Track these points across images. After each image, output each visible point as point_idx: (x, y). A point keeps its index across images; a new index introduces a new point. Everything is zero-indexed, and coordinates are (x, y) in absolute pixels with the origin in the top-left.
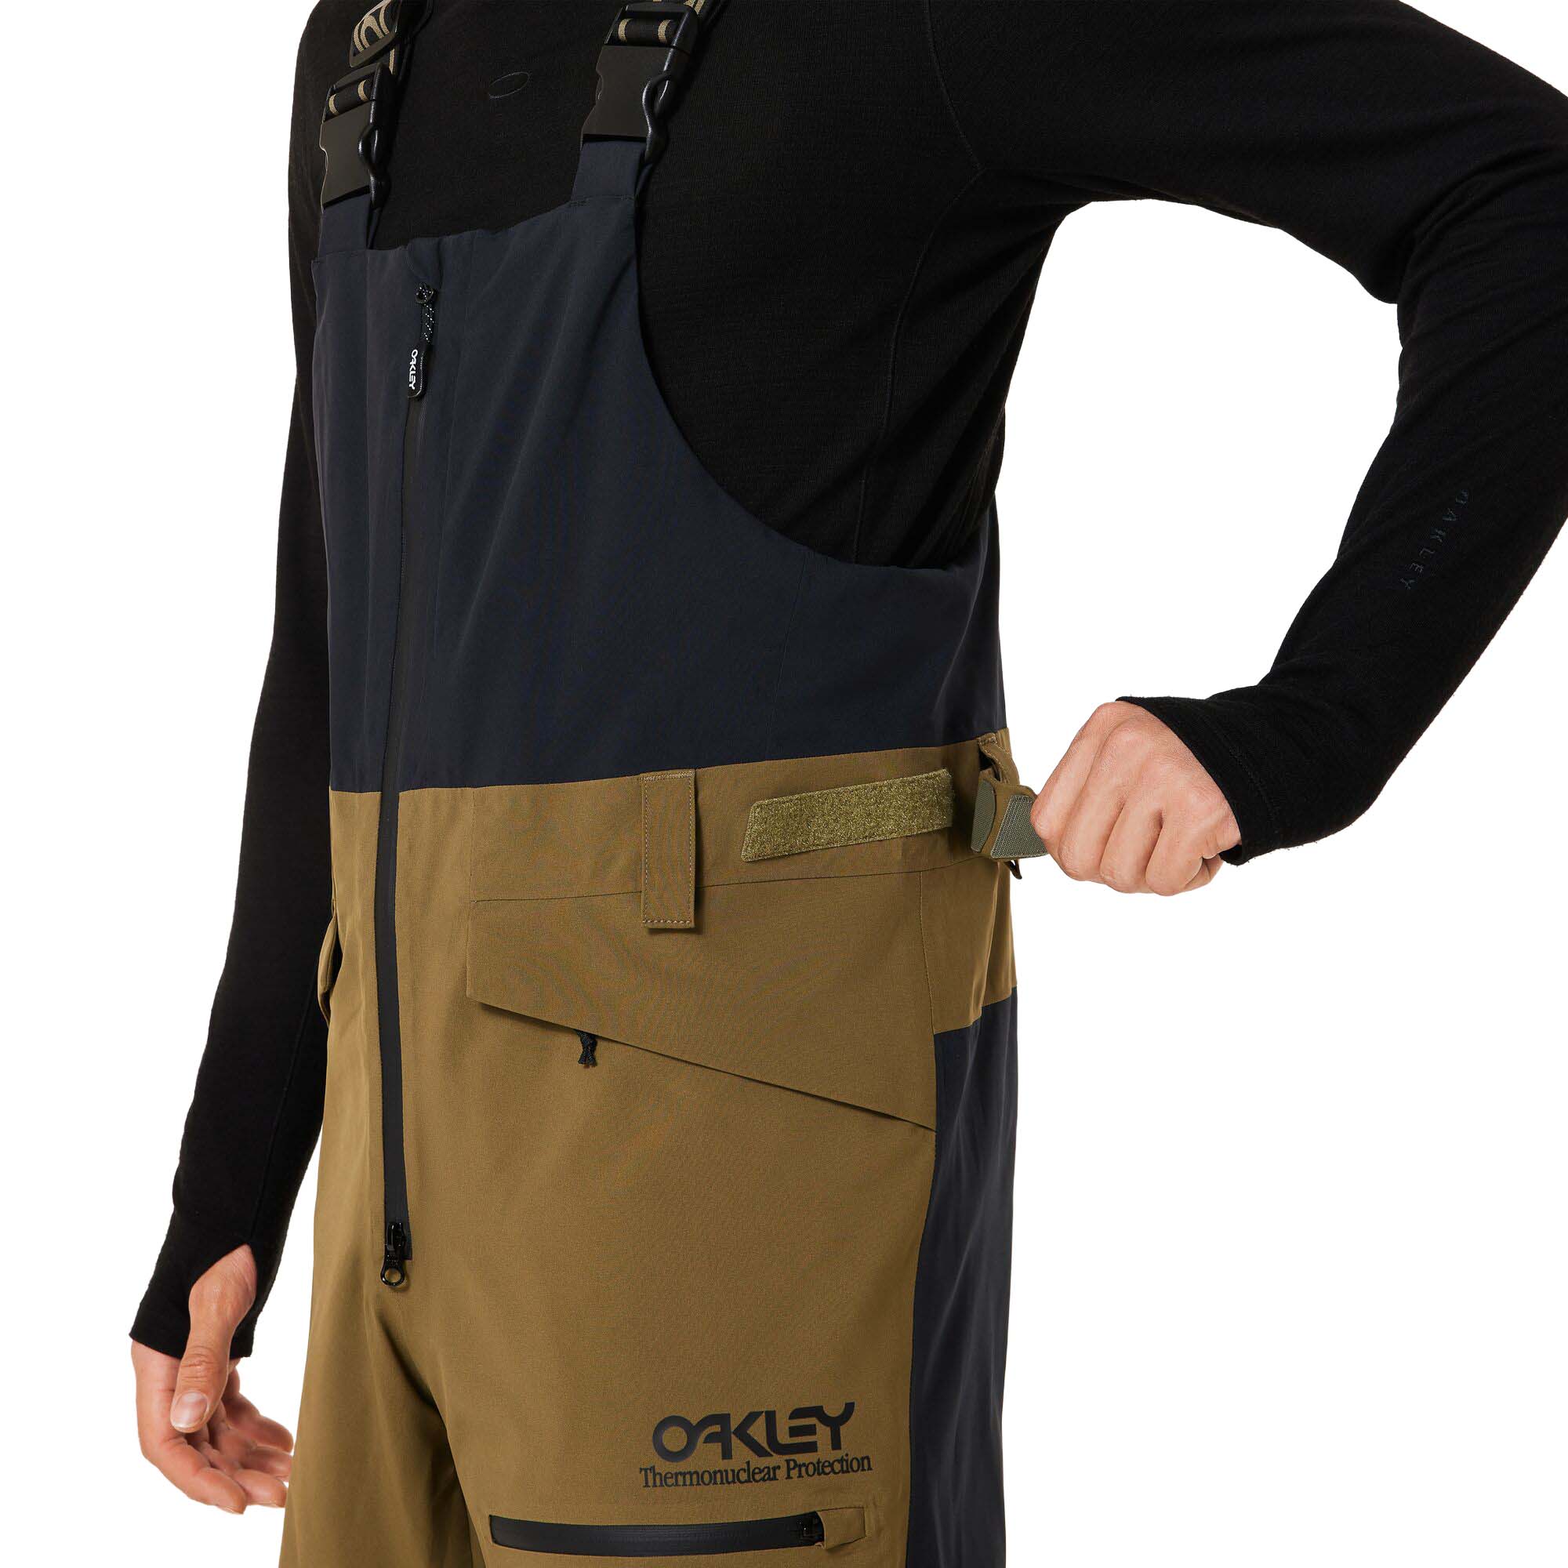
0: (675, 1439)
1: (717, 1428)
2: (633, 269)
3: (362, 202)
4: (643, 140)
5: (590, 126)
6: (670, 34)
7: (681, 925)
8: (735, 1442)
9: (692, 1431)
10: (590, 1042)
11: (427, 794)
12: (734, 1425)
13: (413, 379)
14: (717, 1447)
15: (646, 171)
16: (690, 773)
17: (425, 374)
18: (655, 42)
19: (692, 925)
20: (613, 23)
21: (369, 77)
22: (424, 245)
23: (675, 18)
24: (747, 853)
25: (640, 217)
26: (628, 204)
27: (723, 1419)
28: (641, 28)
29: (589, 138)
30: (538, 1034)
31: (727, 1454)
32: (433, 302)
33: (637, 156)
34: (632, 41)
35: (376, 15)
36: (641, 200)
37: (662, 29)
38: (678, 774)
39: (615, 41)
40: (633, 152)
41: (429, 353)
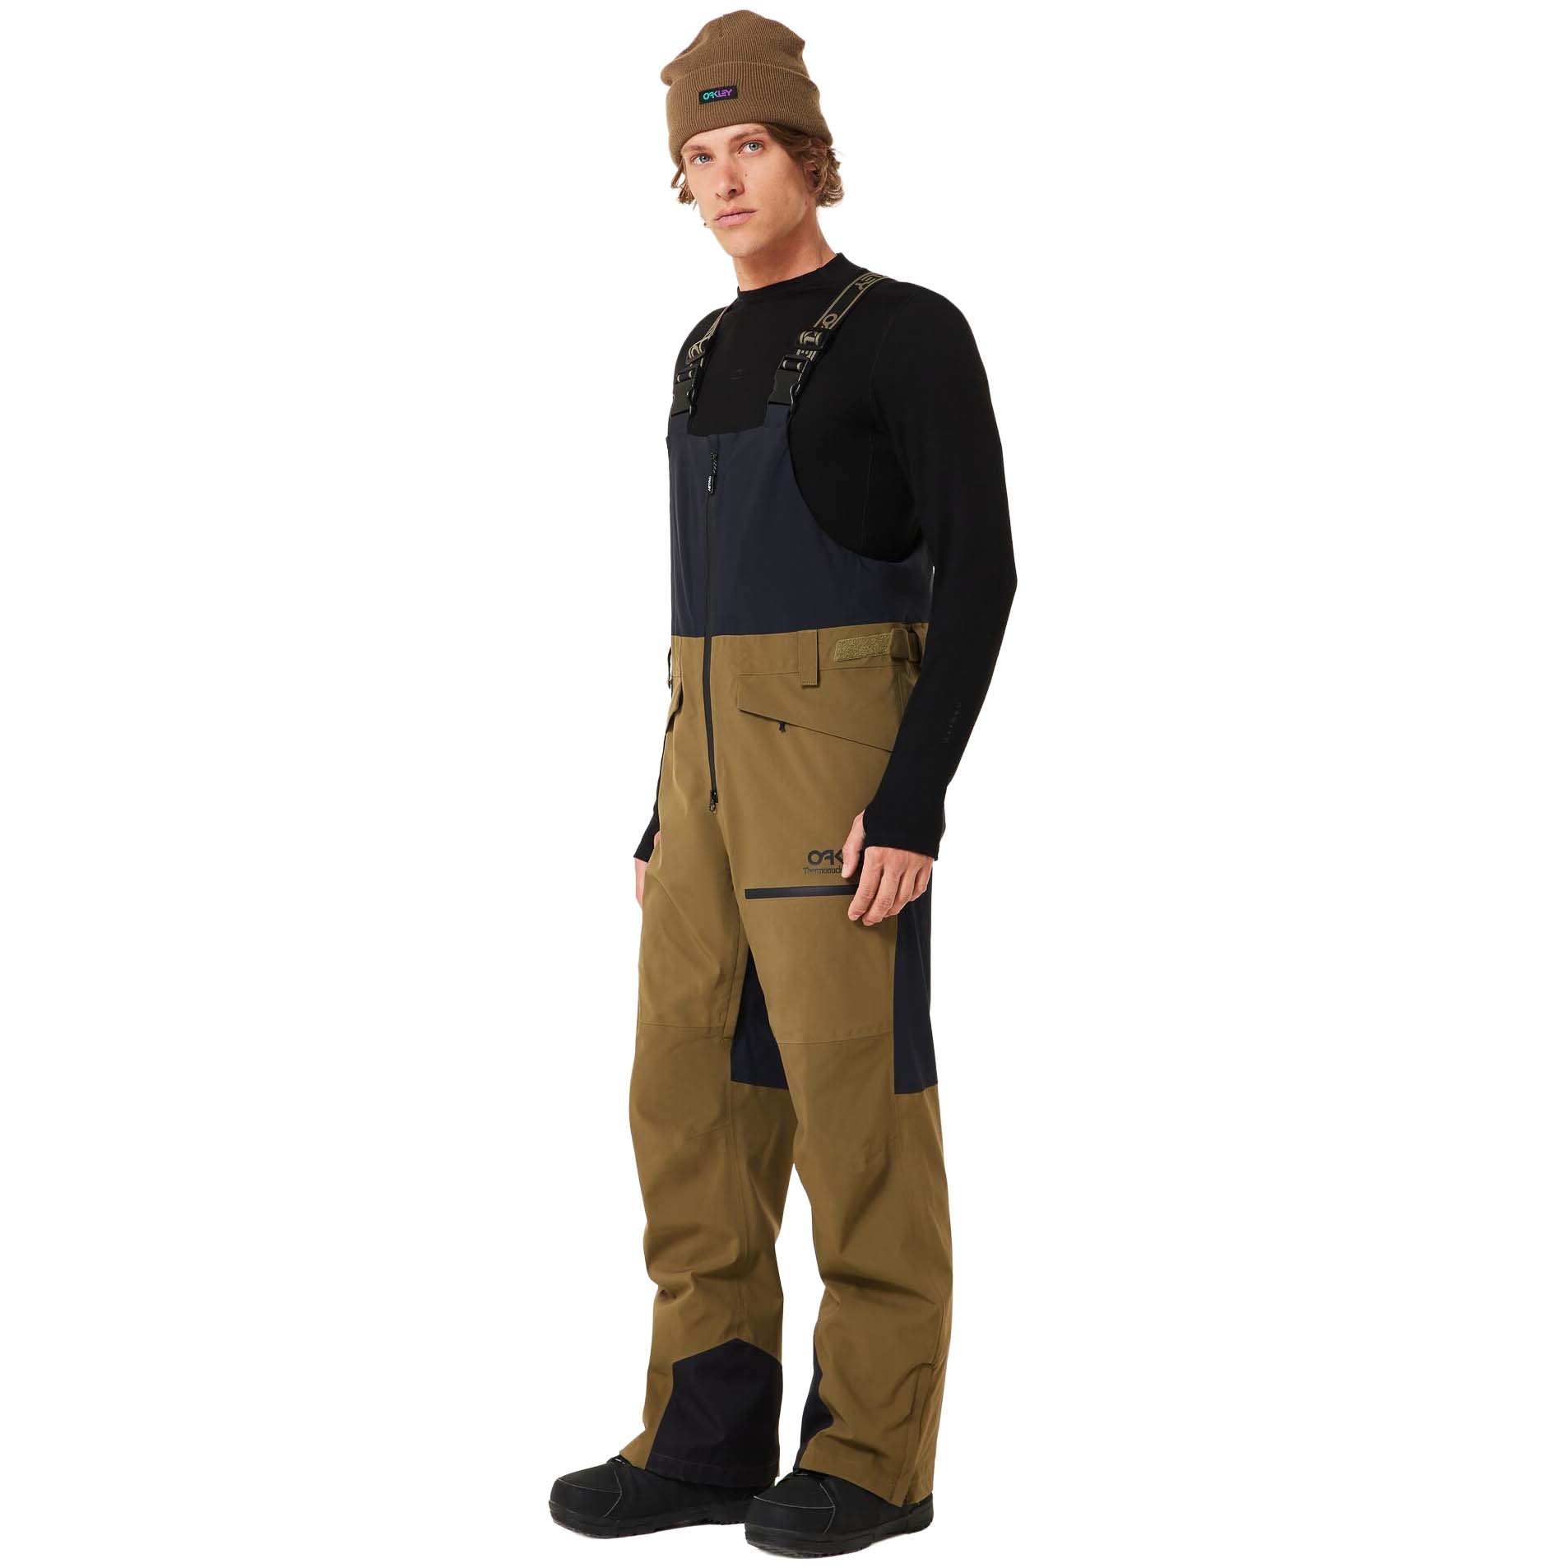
0: (815, 858)
1: (829, 855)
2: (788, 452)
3: (687, 415)
4: (790, 405)
5: (770, 398)
6: (801, 367)
7: (813, 684)
8: (835, 859)
9: (821, 856)
10: (783, 725)
11: (721, 637)
12: (835, 854)
13: (710, 487)
14: (829, 861)
15: (791, 416)
16: (816, 631)
17: (714, 485)
18: (796, 370)
19: (816, 684)
20: (780, 361)
21: (693, 370)
22: (713, 437)
23: (803, 362)
24: (836, 658)
25: (789, 432)
26: (784, 429)
27: (831, 852)
28: (791, 365)
29: (770, 403)
30: (766, 722)
31: (832, 863)
32: (717, 458)
33: (786, 411)
34: (787, 369)
35: (698, 345)
36: (789, 427)
37: (798, 366)
38: (810, 631)
39: (782, 368)
40: (786, 409)
41: (715, 477)
